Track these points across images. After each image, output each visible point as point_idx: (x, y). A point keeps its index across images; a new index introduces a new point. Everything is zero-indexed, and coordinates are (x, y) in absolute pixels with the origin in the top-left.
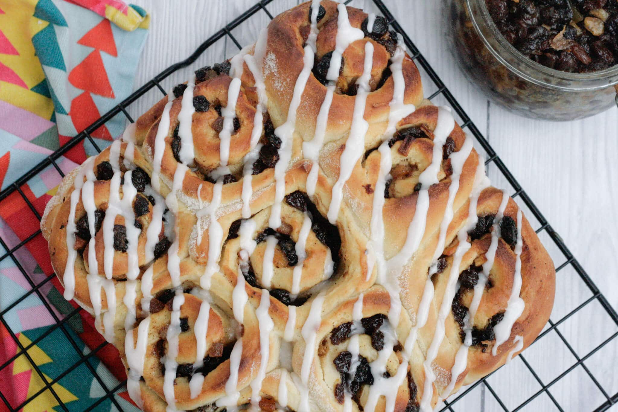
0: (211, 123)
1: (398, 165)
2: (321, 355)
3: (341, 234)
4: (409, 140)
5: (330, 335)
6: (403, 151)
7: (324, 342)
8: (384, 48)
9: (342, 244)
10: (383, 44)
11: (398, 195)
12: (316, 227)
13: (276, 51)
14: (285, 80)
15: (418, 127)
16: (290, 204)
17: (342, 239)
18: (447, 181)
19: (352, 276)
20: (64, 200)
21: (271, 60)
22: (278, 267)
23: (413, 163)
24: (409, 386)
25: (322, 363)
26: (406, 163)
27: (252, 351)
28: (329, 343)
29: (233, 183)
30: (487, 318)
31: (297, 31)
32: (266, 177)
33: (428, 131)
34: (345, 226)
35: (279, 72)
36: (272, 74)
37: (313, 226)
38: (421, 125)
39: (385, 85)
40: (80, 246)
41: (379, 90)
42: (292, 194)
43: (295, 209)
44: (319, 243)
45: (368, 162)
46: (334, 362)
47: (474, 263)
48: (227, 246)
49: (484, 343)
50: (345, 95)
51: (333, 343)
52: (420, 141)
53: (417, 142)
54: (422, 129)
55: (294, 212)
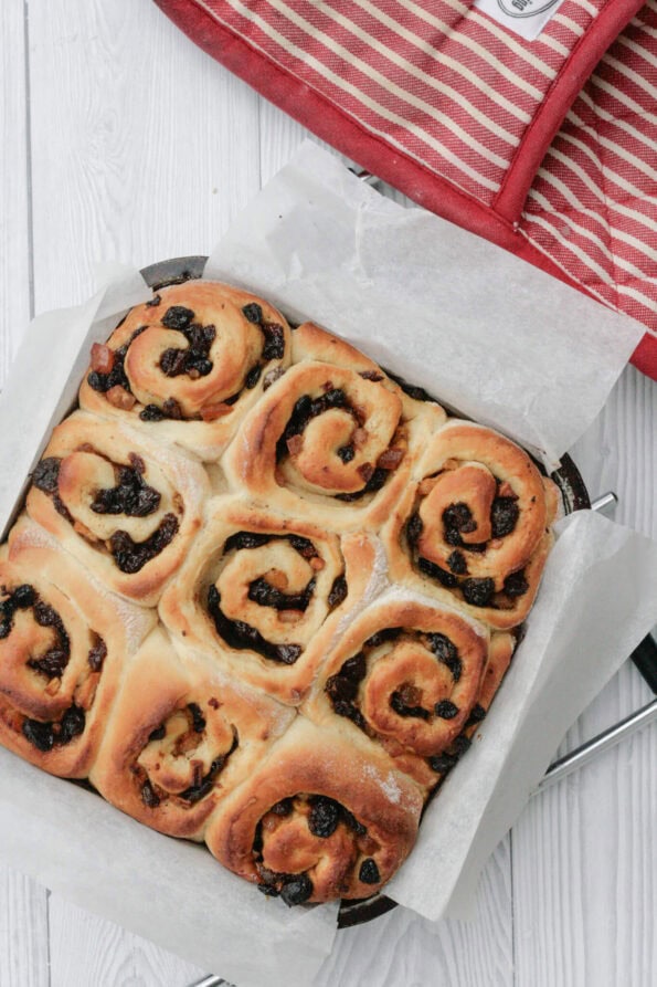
0: (425, 694)
1: (196, 747)
2: (177, 495)
3: (221, 641)
4: (196, 781)
5: (179, 521)
6: (198, 766)
7: (181, 510)
8: (276, 870)
9: (215, 630)
10: (278, 874)
11: (180, 714)
12: (254, 635)
13: (392, 806)
14: (366, 779)
15: (194, 802)
16: (295, 646)
17: (218, 636)
18: (135, 755)
19: (187, 599)
20: (547, 531)
21: (393, 795)
22: (273, 569)
23: (180, 758)
24: (66, 509)
25: (173, 488)
26: (187, 754)
27: (255, 462)
28: (175, 511)
29: (368, 638)
30: (17, 625)
31: (380, 842)
32: (335, 663)
33: (181, 803)
34: (220, 650)
35: (376, 784)
36: (383, 779)
37: (258, 634)
38: (191, 805)
39: (253, 830)
40: (503, 488)
41: (257, 822)
42: (297, 658)
43: (286, 643)
44: (242, 619)
45: (230, 734)
46: (160, 495)
47: (60, 679)
48: (340, 564)
49: (8, 597)
50: (291, 796)
51: (171, 515)
52: (183, 786)
53: (187, 783)
54: (188, 802)
55: (286, 640)
